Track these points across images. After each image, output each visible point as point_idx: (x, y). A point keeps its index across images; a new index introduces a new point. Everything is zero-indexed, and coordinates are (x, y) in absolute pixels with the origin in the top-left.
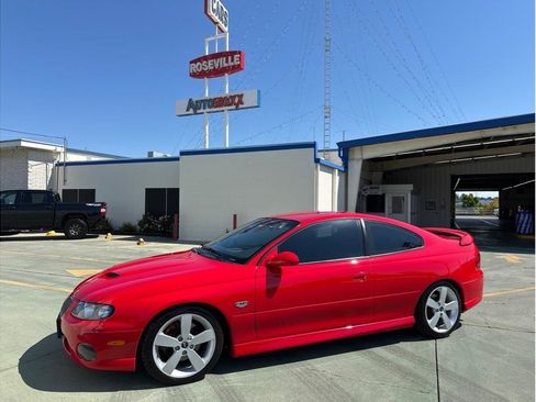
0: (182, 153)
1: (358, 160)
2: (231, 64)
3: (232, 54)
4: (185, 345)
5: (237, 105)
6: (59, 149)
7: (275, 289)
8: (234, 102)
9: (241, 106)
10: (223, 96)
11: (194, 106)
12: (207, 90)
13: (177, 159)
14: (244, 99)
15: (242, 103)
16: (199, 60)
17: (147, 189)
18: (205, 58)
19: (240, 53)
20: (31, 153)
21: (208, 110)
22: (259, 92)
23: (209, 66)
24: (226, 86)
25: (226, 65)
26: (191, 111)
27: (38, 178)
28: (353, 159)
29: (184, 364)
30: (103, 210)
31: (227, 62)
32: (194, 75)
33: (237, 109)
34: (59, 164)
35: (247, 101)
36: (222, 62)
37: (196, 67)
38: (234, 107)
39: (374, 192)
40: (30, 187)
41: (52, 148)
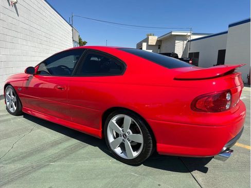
0: (230, 26)
6: (189, 34)
17: (219, 50)
27: (179, 48)
30: (191, 62)
34: (189, 41)
40: (176, 52)
41: (185, 34)
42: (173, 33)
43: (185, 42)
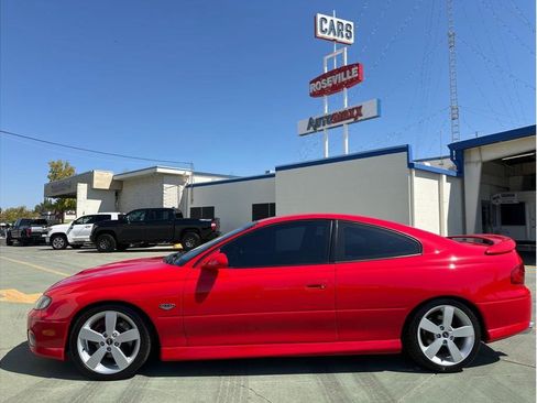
0: (277, 169)
1: (477, 163)
2: (349, 78)
3: (350, 67)
4: (110, 342)
5: (356, 118)
6: (188, 173)
7: (205, 295)
8: (352, 115)
9: (359, 118)
10: (342, 110)
11: (315, 124)
12: (326, 107)
13: (273, 176)
14: (363, 111)
15: (361, 115)
16: (318, 79)
17: (254, 205)
18: (325, 76)
19: (357, 65)
20: (165, 177)
21: (327, 126)
22: (379, 101)
23: (328, 83)
24: (345, 100)
25: (344, 79)
26: (312, 129)
27: (171, 198)
28: (470, 162)
29: (108, 360)
30: (213, 225)
31: (345, 76)
32: (314, 94)
33: (356, 121)
34: (188, 186)
35: (366, 112)
36: (341, 78)
37: (314, 87)
38: (352, 120)
39: (507, 201)
40: (165, 206)
41: (181, 173)
42: (159, 170)
43: (182, 187)
